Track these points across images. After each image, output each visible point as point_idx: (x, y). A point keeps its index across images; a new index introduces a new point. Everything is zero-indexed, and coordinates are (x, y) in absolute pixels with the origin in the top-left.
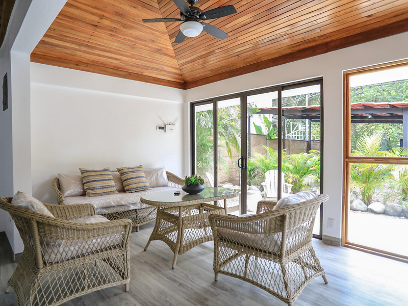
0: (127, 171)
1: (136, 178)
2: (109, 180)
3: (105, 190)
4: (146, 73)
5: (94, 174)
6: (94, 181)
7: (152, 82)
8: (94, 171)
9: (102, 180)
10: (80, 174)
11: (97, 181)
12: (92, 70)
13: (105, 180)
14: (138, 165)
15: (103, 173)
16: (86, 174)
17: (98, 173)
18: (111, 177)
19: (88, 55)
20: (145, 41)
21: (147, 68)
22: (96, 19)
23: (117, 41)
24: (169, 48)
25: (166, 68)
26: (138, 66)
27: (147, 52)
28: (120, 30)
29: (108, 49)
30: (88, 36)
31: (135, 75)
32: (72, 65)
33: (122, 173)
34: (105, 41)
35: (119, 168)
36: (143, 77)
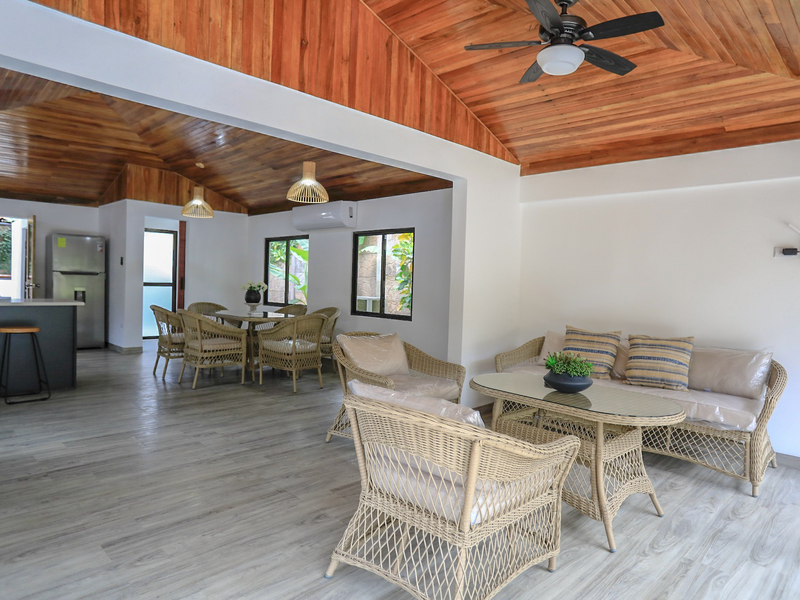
0: (640, 341)
1: (649, 358)
2: (599, 352)
4: (732, 125)
5: (579, 337)
6: (572, 349)
8: (583, 334)
9: (586, 350)
10: (565, 335)
11: (578, 349)
13: (592, 351)
14: (684, 335)
15: (596, 339)
18: (612, 350)
19: (592, 140)
20: (640, 81)
21: (721, 117)
22: (539, 94)
23: (602, 104)
24: (702, 64)
25: (767, 99)
26: (696, 121)
27: (673, 93)
28: (583, 88)
29: (605, 119)
30: (559, 117)
31: (708, 140)
32: (584, 162)
33: (633, 346)
34: (586, 112)
35: (634, 334)
36: (732, 135)
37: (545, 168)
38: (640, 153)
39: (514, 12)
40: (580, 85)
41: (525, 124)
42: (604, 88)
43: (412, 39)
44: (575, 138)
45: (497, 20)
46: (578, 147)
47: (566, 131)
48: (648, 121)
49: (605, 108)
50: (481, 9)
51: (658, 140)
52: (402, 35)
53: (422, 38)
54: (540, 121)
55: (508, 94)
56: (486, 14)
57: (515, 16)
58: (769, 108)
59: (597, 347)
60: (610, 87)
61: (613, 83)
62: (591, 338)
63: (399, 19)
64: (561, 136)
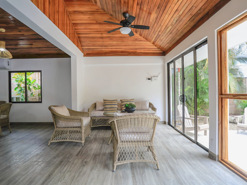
0: (124, 101)
3: (111, 109)
4: (138, 51)
5: (108, 101)
6: (107, 105)
7: (143, 55)
8: (109, 101)
9: (111, 105)
10: (103, 101)
11: (109, 105)
12: (111, 55)
14: (132, 98)
16: (105, 102)
17: (110, 101)
18: (117, 104)
19: (107, 50)
20: (126, 38)
21: (137, 49)
22: (101, 35)
23: (114, 41)
24: (139, 37)
25: (146, 47)
26: (132, 49)
27: (131, 42)
28: (112, 36)
29: (113, 45)
30: (102, 42)
31: (133, 53)
32: (103, 55)
33: (122, 102)
34: (110, 42)
35: (121, 99)
36: (138, 53)
37: (91, 55)
38: (118, 54)
39: (106, 13)
40: (112, 35)
41: (91, 42)
42: (117, 38)
43: (71, 10)
44: (103, 48)
45: (101, 14)
46: (103, 51)
47: (102, 46)
48: (123, 47)
49: (115, 42)
50: (98, 9)
51: (122, 52)
52: (67, 8)
53: (74, 11)
54: (96, 42)
55: (92, 34)
56: (99, 11)
57: (106, 14)
58: (146, 49)
59: (113, 104)
60: (119, 38)
61: (119, 37)
62: (112, 101)
63: (70, 3)
64: (100, 47)
